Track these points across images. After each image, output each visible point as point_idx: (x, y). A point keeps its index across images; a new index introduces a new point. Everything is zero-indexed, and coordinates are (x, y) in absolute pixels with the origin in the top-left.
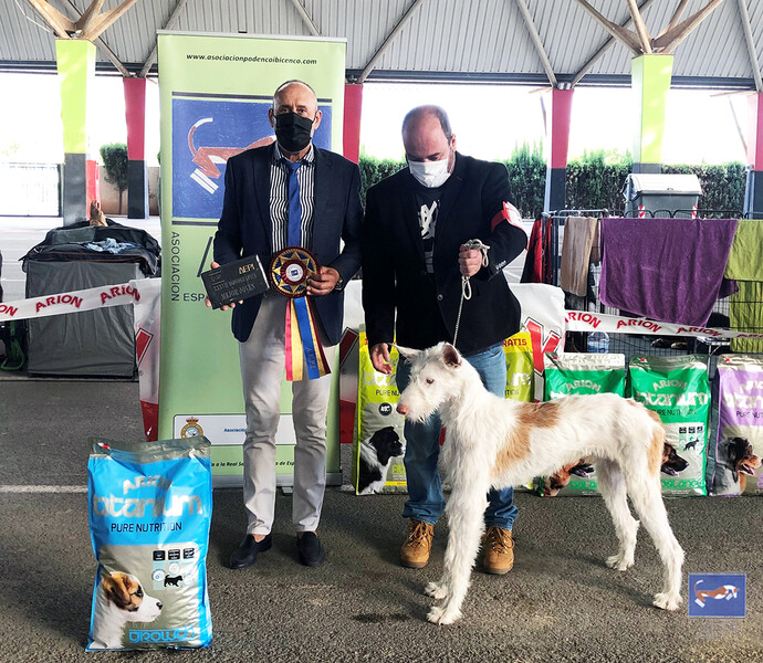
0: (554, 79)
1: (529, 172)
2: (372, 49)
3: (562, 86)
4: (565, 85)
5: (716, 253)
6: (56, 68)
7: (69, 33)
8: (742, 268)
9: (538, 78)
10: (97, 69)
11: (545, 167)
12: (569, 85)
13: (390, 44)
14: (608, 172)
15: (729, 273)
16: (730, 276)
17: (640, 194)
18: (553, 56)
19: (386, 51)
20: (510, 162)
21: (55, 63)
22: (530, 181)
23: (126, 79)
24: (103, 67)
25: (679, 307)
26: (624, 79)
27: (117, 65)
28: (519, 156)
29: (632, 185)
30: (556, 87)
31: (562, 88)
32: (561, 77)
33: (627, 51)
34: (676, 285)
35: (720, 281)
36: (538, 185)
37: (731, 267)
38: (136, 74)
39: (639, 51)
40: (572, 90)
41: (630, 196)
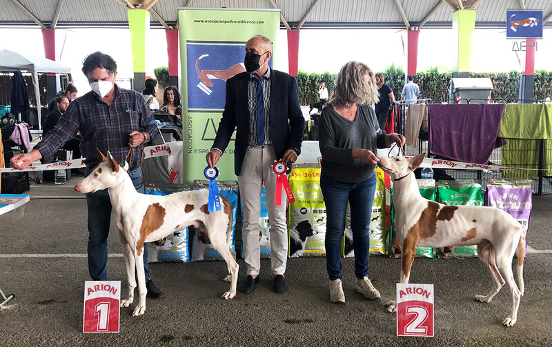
0: (409, 25)
1: (395, 78)
2: (305, 10)
3: (413, 29)
4: (415, 28)
5: (493, 123)
6: (128, 25)
7: (135, 6)
8: (508, 131)
9: (399, 25)
10: (151, 25)
11: (404, 75)
12: (417, 28)
13: (315, 7)
14: (440, 77)
15: (500, 134)
16: (501, 136)
17: (458, 90)
18: (408, 12)
19: (312, 11)
20: (384, 72)
21: (128, 22)
22: (396, 83)
23: (167, 30)
24: (154, 24)
25: (472, 154)
26: (448, 24)
27: (162, 22)
28: (389, 68)
29: (453, 84)
30: (410, 29)
31: (413, 30)
32: (412, 24)
33: (450, 8)
34: (470, 141)
35: (495, 139)
36: (400, 85)
37: (501, 130)
38: (172, 28)
39: (456, 8)
40: (418, 31)
41: (452, 91)
